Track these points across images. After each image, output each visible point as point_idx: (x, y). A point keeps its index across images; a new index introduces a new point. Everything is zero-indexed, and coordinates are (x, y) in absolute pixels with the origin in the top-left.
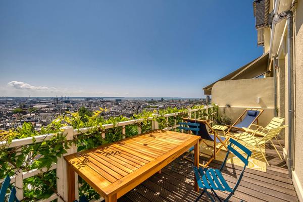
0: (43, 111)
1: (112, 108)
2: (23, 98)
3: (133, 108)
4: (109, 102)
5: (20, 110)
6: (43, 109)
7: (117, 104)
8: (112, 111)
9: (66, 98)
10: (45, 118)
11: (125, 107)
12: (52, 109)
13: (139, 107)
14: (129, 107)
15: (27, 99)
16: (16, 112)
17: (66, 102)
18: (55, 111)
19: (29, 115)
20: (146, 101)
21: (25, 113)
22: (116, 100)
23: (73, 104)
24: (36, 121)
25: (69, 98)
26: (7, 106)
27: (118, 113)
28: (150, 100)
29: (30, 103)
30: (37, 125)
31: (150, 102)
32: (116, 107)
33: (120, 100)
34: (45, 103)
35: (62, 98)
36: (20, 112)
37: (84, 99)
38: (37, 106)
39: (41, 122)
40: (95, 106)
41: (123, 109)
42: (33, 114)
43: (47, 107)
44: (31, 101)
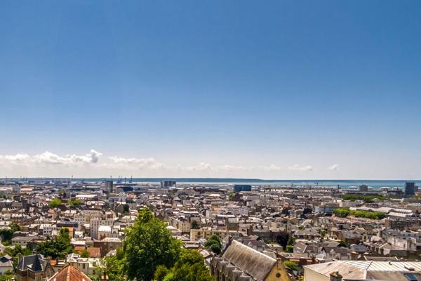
0: (88, 207)
1: (222, 208)
2: (64, 180)
3: (286, 212)
4: (216, 191)
5: (58, 202)
6: (89, 203)
7: (236, 198)
8: (221, 218)
9: (126, 179)
10: (88, 221)
11: (259, 209)
12: (101, 203)
13: (308, 211)
14: (273, 210)
15: (69, 181)
16: (53, 206)
17: (127, 189)
18: (106, 207)
19: (68, 212)
20: (335, 193)
21: (64, 209)
22: (236, 187)
23: (137, 194)
24: (76, 225)
25: (131, 180)
26: (44, 194)
27: (236, 226)
28: (355, 188)
29: (71, 190)
30: (76, 233)
31: (351, 196)
32: (233, 205)
33: (248, 188)
34: (93, 190)
35: (119, 180)
36: (59, 206)
37: (159, 183)
38: (81, 196)
39: (83, 228)
40: (180, 202)
41: (253, 213)
42: (74, 212)
43: (95, 199)
44: (74, 186)
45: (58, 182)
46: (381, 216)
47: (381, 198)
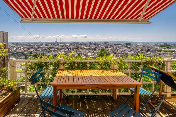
0: (84, 49)
1: (123, 49)
2: (78, 42)
3: (142, 50)
4: (120, 45)
5: (76, 48)
6: (85, 48)
7: (127, 47)
8: (123, 52)
9: (94, 42)
10: (85, 52)
11: (133, 50)
12: (88, 48)
13: (149, 50)
14: (138, 50)
15: (79, 42)
16: (75, 49)
17: (95, 44)
18: (89, 49)
19: (79, 50)
20: (157, 45)
21: (78, 49)
22: (126, 44)
23: (98, 46)
24: (82, 53)
25: (96, 42)
26: (72, 46)
27: (127, 54)
29: (79, 45)
30: (82, 55)
31: (162, 46)
32: (126, 48)
33: (130, 44)
34: (86, 44)
35: (93, 42)
36: (77, 49)
37: (104, 43)
38: (82, 46)
39: (84, 54)
40: (110, 47)
41: (132, 51)
42: (81, 50)
43: (86, 47)
44: (80, 44)
45: (76, 43)
46: (172, 52)
47: (171, 47)
